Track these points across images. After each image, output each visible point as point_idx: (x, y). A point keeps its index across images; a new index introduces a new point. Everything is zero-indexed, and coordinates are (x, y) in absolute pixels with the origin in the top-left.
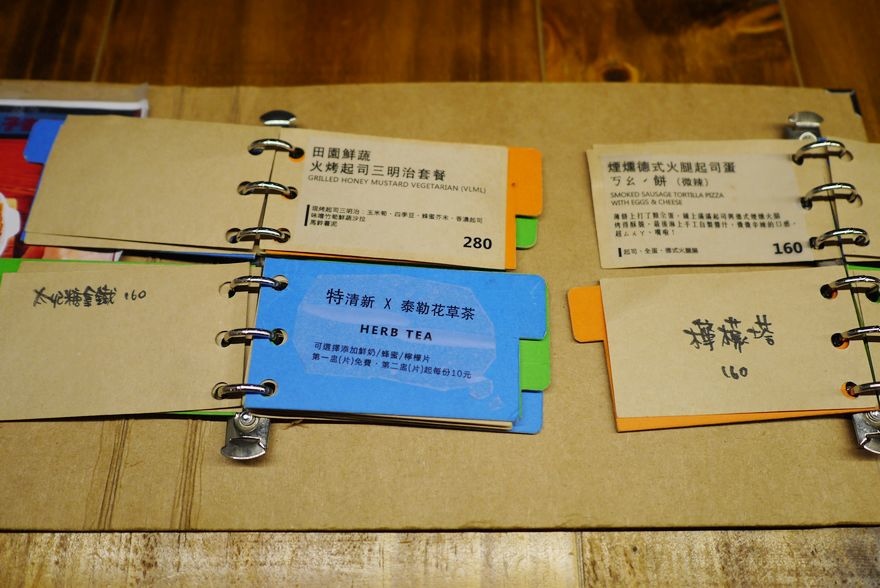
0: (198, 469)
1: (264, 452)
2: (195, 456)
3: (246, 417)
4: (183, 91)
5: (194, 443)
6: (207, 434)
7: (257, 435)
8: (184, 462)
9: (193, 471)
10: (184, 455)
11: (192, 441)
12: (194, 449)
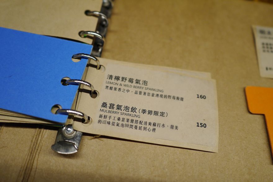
0: (37, 156)
1: (76, 151)
2: (37, 148)
3: (69, 129)
5: (37, 140)
6: (45, 136)
7: (74, 141)
8: (30, 150)
9: (34, 156)
10: (30, 146)
11: (37, 139)
12: (37, 144)
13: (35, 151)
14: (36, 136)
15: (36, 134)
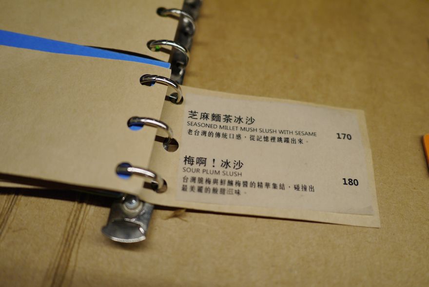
1: (143, 238)
2: (76, 232)
7: (140, 220)
8: (64, 235)
9: (71, 246)
10: (66, 229)
11: (76, 217)
12: (76, 225)
13: (74, 237)
14: (76, 211)
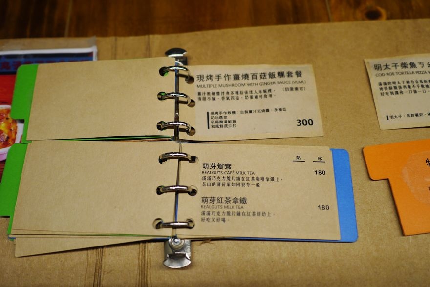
0: (148, 273)
1: (189, 262)
2: (146, 265)
3: (176, 240)
4: (116, 40)
5: (145, 257)
6: (151, 250)
7: (184, 251)
8: (139, 269)
9: (146, 275)
11: (143, 255)
12: (145, 260)
13: (146, 268)
14: (142, 252)
15: (141, 250)
